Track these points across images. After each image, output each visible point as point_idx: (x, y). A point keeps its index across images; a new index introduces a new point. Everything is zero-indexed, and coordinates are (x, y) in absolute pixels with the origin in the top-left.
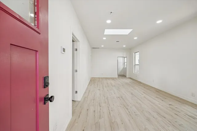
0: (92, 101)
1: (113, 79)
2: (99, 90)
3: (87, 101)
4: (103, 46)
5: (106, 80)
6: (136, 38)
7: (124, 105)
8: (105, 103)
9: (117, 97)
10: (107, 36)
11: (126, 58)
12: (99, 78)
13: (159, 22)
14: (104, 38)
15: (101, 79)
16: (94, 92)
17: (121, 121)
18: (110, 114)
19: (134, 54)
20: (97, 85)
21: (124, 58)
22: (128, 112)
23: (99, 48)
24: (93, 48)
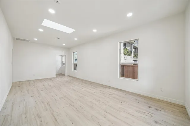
0: (24, 116)
1: (50, 79)
2: (33, 96)
3: (11, 120)
4: (36, 39)
5: (41, 82)
6: (76, 39)
7: (70, 104)
8: (47, 110)
9: (60, 98)
10: (44, 28)
11: (64, 57)
12: (28, 81)
13: (95, 31)
14: (41, 30)
15: (32, 82)
16: (24, 103)
17: (71, 120)
18: (57, 120)
19: (72, 53)
20: (28, 91)
21: (62, 57)
22: (74, 109)
23: (28, 41)
24: (17, 39)
